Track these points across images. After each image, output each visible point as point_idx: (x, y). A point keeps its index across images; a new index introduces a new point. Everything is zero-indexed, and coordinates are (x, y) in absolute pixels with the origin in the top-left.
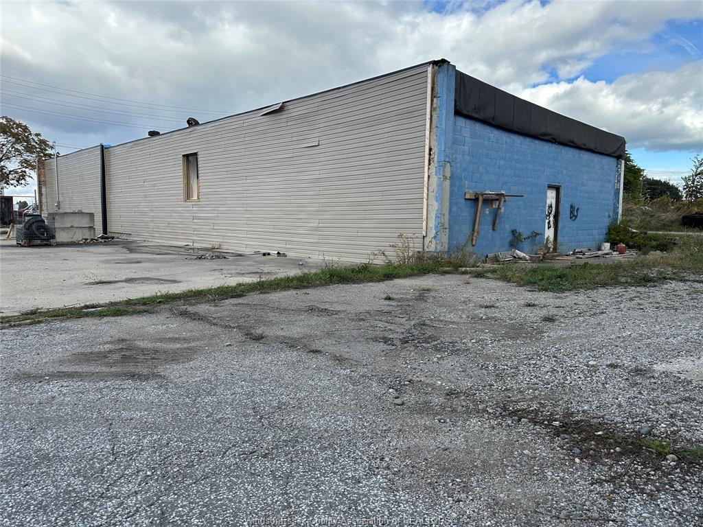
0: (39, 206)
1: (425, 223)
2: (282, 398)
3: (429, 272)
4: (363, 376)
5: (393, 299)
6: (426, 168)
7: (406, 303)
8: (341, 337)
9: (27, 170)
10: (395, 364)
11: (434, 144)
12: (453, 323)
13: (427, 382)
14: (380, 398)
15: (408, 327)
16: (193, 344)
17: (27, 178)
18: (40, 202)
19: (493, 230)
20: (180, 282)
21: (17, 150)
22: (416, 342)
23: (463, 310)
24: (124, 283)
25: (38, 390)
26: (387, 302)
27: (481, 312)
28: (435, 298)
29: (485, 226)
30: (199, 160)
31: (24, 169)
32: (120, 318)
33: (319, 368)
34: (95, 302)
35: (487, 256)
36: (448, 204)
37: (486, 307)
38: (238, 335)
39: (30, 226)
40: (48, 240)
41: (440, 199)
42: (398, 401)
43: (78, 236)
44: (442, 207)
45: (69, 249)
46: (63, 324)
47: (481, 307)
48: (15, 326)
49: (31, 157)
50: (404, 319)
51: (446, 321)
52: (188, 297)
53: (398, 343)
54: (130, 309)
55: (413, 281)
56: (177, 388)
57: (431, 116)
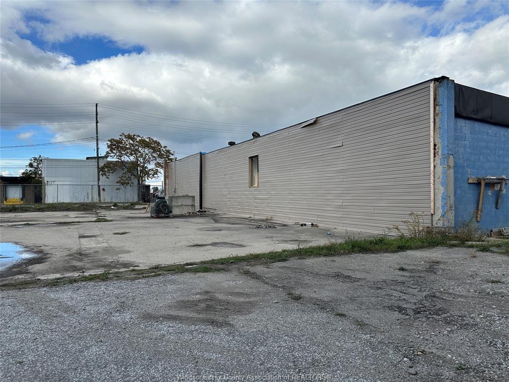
0: (164, 191)
1: (432, 204)
2: (315, 356)
3: (438, 245)
4: (381, 343)
5: (406, 270)
6: (432, 160)
7: (418, 274)
8: (362, 304)
9: (159, 169)
10: (408, 333)
11: (438, 141)
12: (461, 296)
13: (438, 354)
14: (395, 366)
15: (419, 298)
16: (252, 299)
17: (159, 174)
18: (165, 188)
19: (497, 208)
20: (245, 246)
21: (154, 157)
22: (428, 313)
23: (471, 284)
24: (210, 246)
25: (155, 328)
26: (401, 273)
27: (488, 287)
28: (444, 270)
29: (488, 206)
30: (259, 160)
31: (157, 168)
32: (207, 274)
33: (344, 331)
34: (192, 261)
35: (492, 231)
36: (453, 188)
37: (493, 282)
38: (283, 295)
39: (159, 205)
40: (168, 213)
41: (445, 184)
42: (412, 371)
43: (185, 211)
44: (447, 191)
45: (180, 219)
46: (173, 277)
47: (488, 281)
48: (145, 277)
49: (161, 161)
50: (417, 290)
51: (455, 295)
52: (250, 259)
53: (412, 313)
54: (213, 267)
55: (424, 253)
56: (241, 336)
57: (434, 119)
